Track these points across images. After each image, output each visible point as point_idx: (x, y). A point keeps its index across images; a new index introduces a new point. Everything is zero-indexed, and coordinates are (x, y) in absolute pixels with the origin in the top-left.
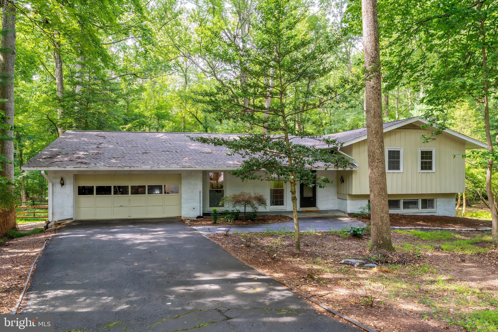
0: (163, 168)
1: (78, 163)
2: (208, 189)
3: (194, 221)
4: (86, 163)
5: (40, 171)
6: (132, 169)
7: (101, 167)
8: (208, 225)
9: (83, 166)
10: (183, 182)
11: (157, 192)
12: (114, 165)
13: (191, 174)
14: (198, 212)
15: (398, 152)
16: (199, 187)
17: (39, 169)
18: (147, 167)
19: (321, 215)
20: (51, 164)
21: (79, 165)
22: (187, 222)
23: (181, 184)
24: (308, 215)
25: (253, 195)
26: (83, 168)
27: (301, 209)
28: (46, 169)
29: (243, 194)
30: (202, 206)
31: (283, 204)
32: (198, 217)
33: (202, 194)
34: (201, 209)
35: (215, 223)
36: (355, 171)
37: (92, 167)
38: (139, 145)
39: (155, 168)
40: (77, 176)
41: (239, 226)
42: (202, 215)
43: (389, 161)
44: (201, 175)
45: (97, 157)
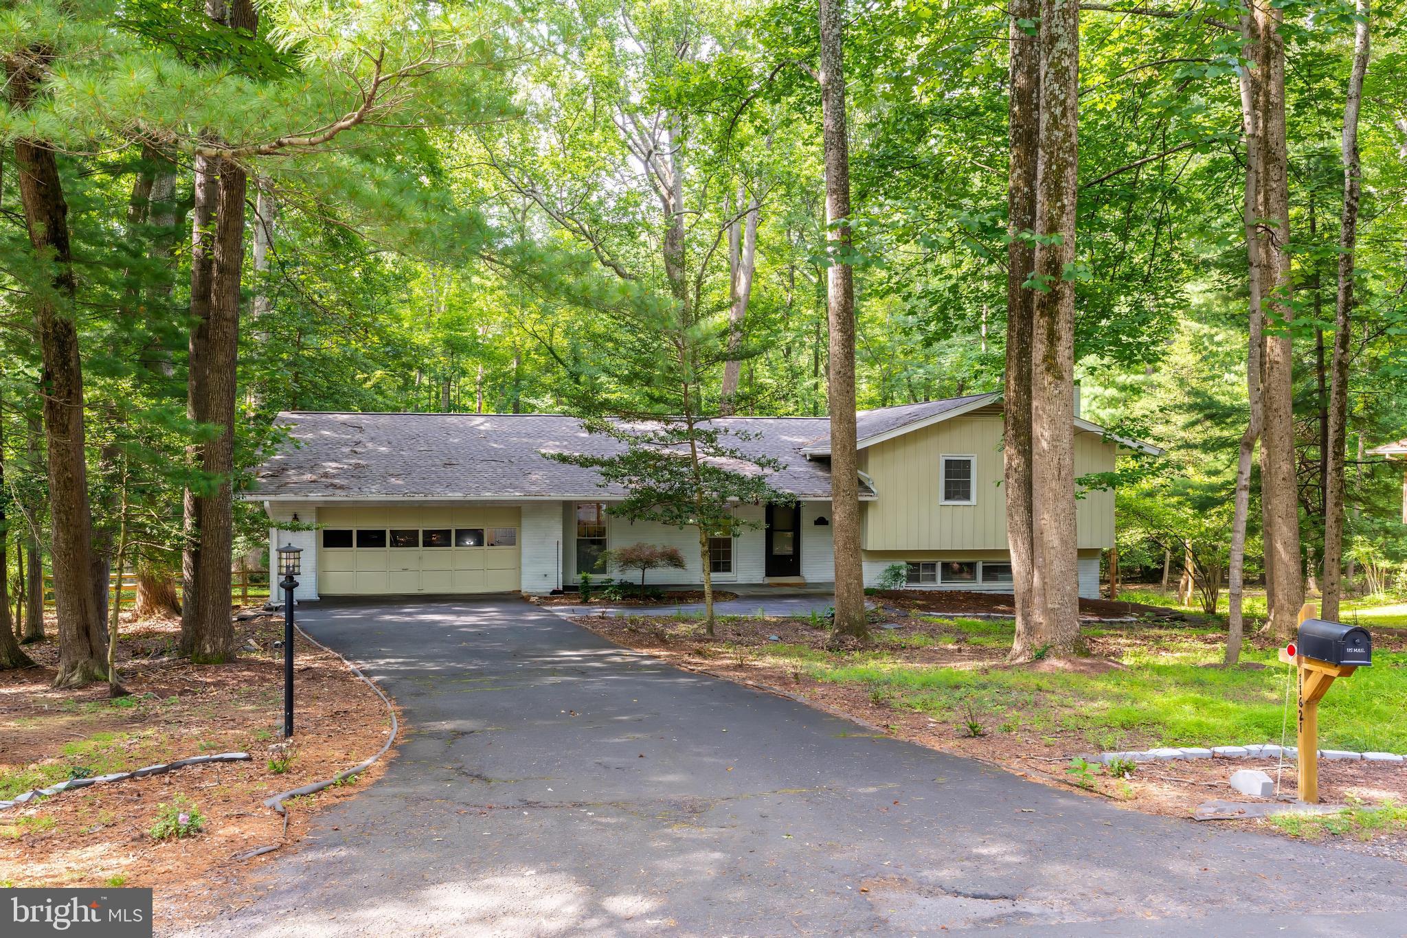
0: (487, 495)
1: (327, 487)
2: (574, 537)
3: (546, 598)
4: (341, 487)
5: (262, 502)
6: (430, 498)
7: (373, 493)
8: (573, 604)
9: (338, 491)
10: (525, 523)
11: (470, 542)
12: (395, 489)
13: (539, 508)
14: (555, 582)
15: (967, 463)
16: (555, 532)
17: (260, 498)
18: (457, 496)
19: (802, 591)
20: (281, 488)
21: (330, 491)
22: (533, 599)
23: (520, 526)
24: (776, 591)
25: (659, 549)
26: (340, 496)
27: (769, 580)
28: (273, 498)
29: (640, 547)
30: (561, 570)
31: (729, 570)
32: (554, 592)
33: (561, 546)
34: (561, 576)
35: (585, 601)
36: (874, 502)
37: (354, 496)
38: (434, 447)
39: (472, 497)
40: (322, 510)
41: (630, 606)
42: (561, 588)
43: (946, 482)
44: (560, 510)
45: (358, 473)
